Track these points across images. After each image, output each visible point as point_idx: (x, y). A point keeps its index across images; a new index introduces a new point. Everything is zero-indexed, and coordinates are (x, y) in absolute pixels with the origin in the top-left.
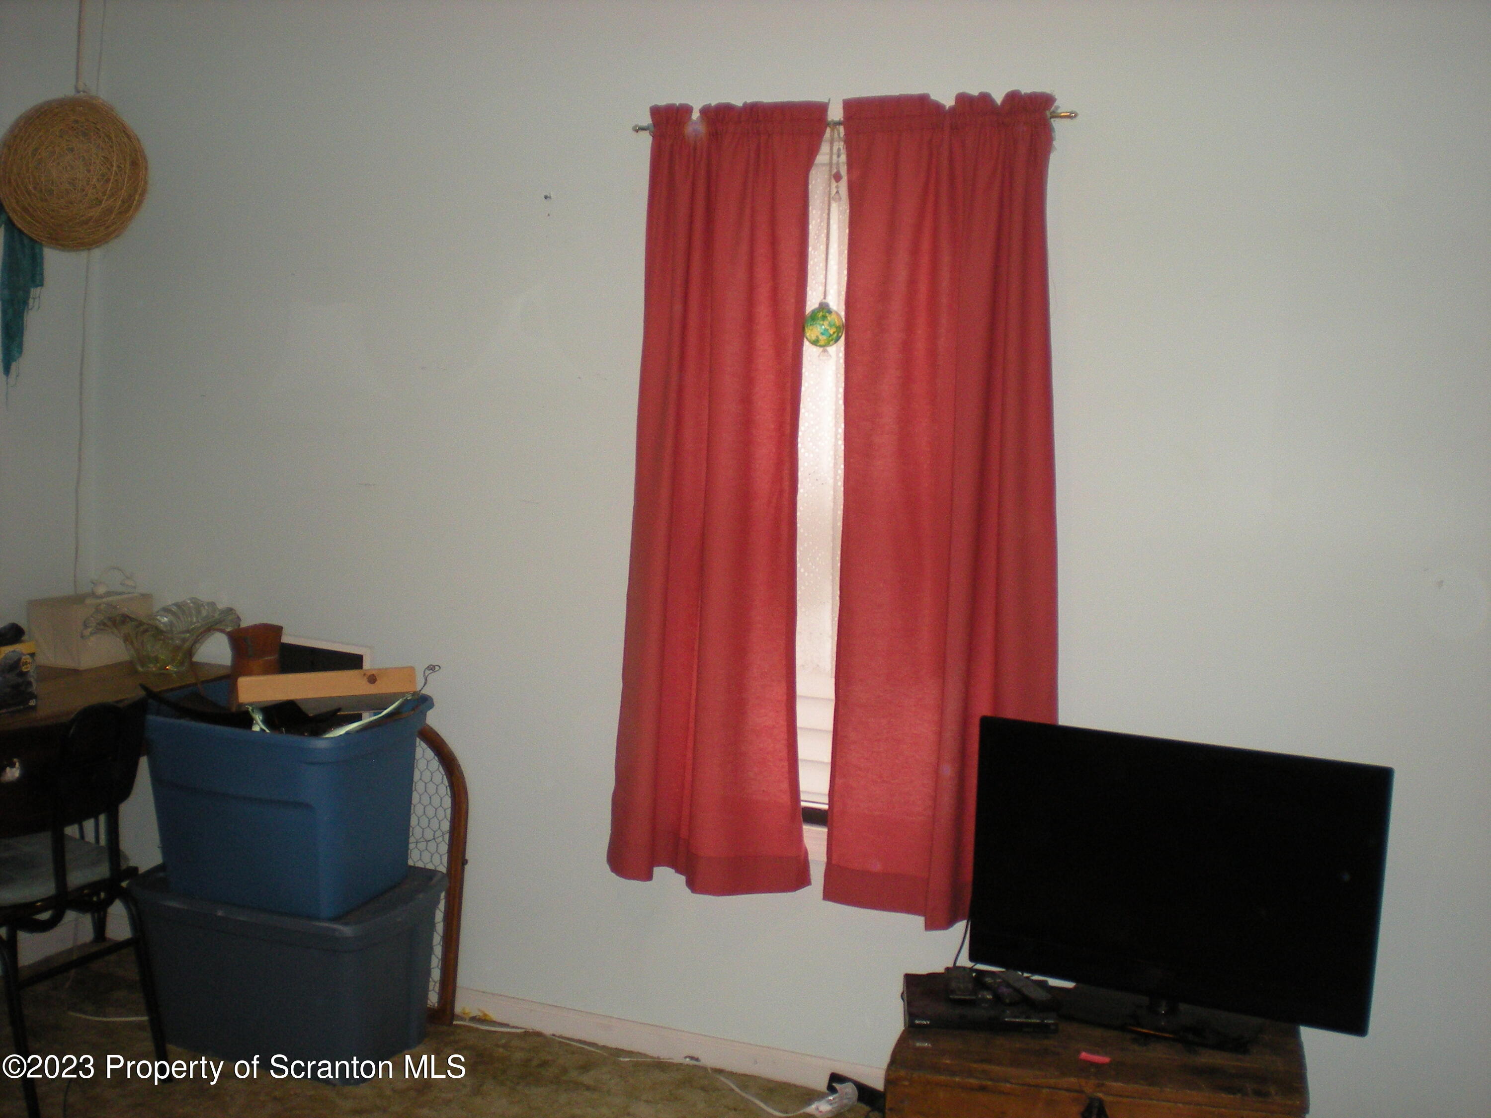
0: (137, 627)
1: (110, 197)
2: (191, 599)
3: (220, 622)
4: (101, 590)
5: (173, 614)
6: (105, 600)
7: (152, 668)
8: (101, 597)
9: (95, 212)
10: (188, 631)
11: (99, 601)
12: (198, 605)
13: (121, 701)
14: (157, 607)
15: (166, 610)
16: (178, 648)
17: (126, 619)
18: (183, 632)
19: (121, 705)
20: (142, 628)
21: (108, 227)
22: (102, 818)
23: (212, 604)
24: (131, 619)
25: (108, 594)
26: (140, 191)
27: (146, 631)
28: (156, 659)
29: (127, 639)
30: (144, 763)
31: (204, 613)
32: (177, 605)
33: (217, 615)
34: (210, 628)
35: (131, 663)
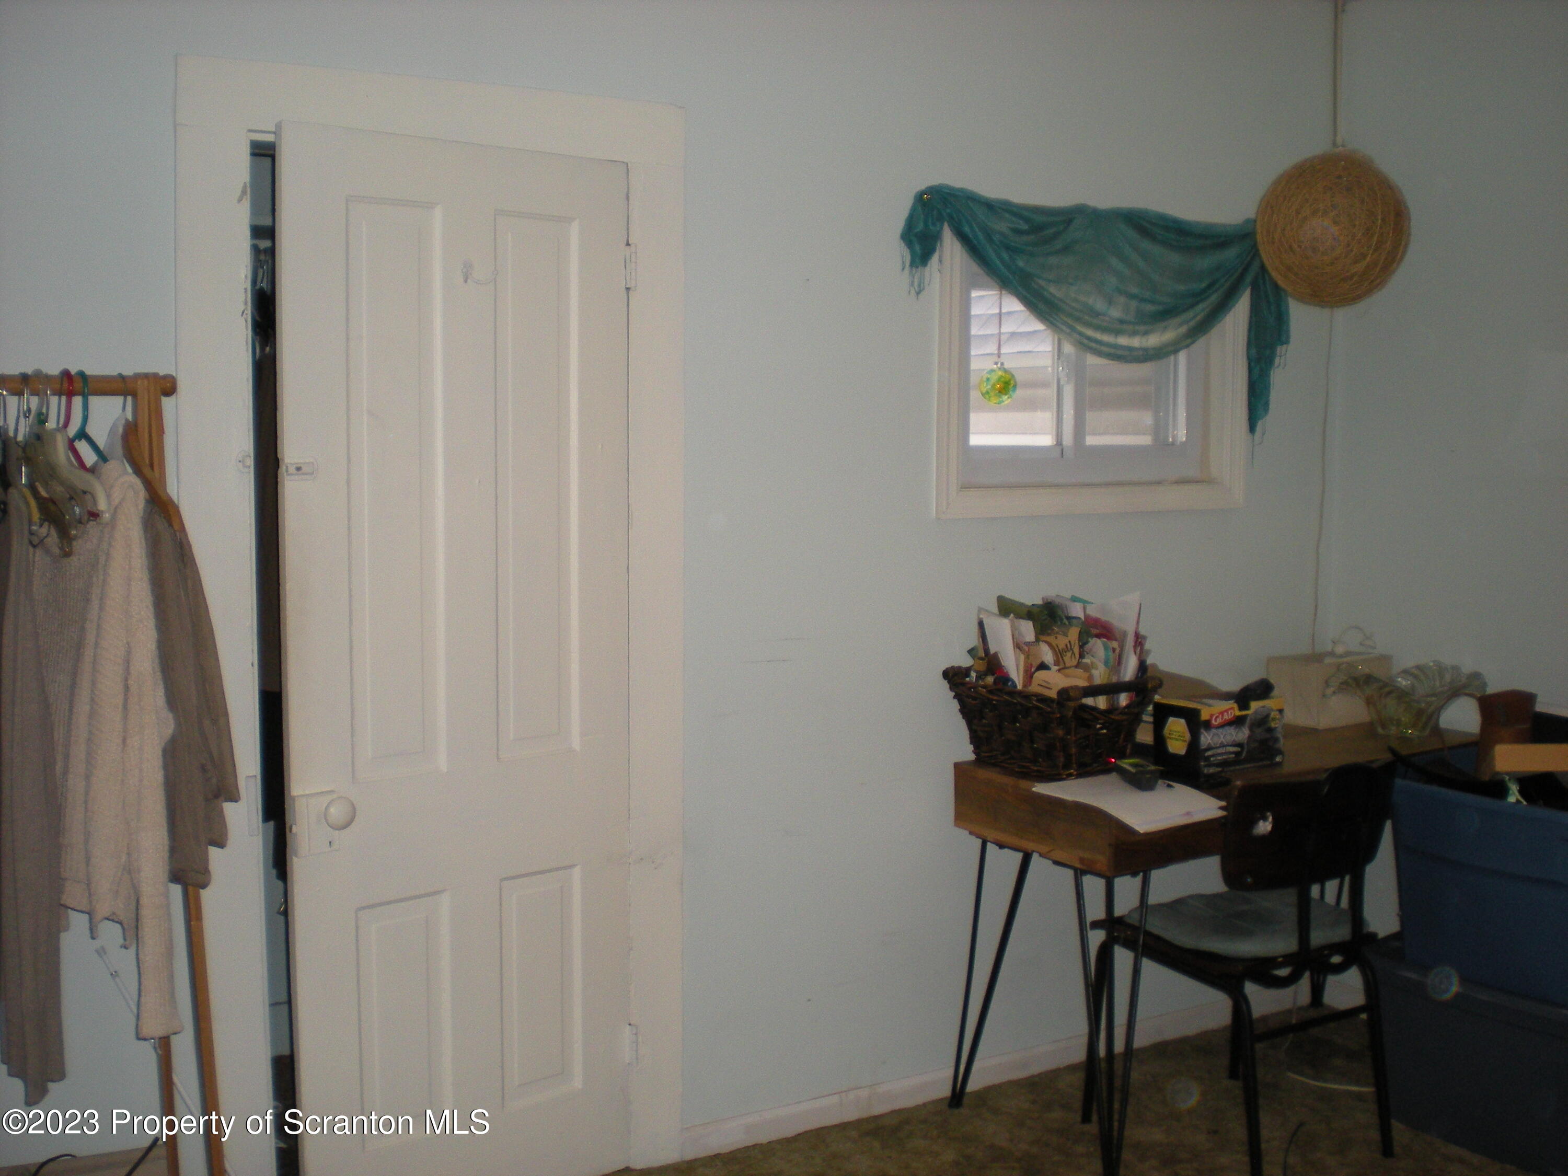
0: (1381, 688)
1: (1375, 250)
2: (1434, 661)
3: (1465, 686)
4: (1340, 650)
5: (1416, 677)
6: (1345, 660)
7: (1393, 730)
8: (1341, 656)
9: (1360, 267)
10: (1434, 695)
11: (1341, 660)
12: (1441, 669)
13: (1372, 762)
14: (1395, 670)
15: (1406, 672)
16: (1420, 713)
17: (1368, 679)
18: (1428, 696)
19: (1374, 765)
20: (1387, 689)
21: (1372, 282)
22: (1347, 879)
23: (1456, 668)
24: (1377, 680)
25: (1348, 654)
26: (1403, 243)
27: (1389, 693)
28: (1399, 722)
29: (1369, 702)
30: (1388, 826)
31: (1448, 678)
32: (1418, 667)
33: (1464, 680)
34: (1455, 692)
35: (1371, 724)
